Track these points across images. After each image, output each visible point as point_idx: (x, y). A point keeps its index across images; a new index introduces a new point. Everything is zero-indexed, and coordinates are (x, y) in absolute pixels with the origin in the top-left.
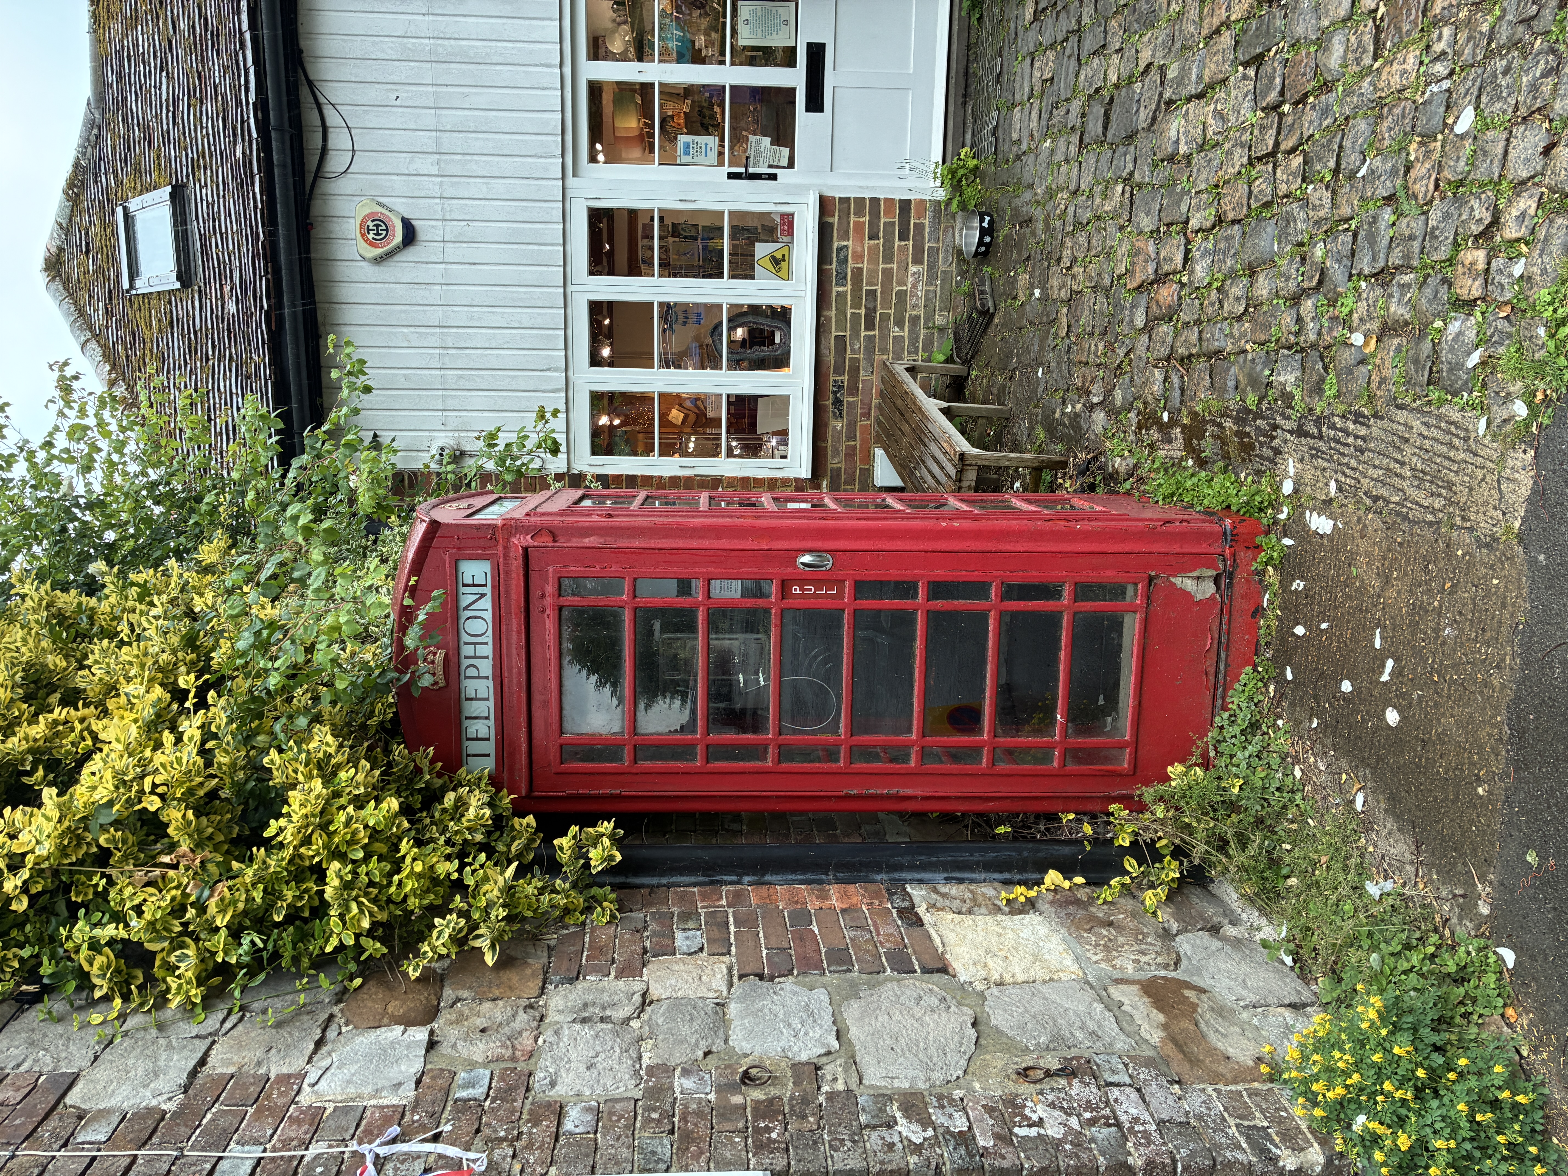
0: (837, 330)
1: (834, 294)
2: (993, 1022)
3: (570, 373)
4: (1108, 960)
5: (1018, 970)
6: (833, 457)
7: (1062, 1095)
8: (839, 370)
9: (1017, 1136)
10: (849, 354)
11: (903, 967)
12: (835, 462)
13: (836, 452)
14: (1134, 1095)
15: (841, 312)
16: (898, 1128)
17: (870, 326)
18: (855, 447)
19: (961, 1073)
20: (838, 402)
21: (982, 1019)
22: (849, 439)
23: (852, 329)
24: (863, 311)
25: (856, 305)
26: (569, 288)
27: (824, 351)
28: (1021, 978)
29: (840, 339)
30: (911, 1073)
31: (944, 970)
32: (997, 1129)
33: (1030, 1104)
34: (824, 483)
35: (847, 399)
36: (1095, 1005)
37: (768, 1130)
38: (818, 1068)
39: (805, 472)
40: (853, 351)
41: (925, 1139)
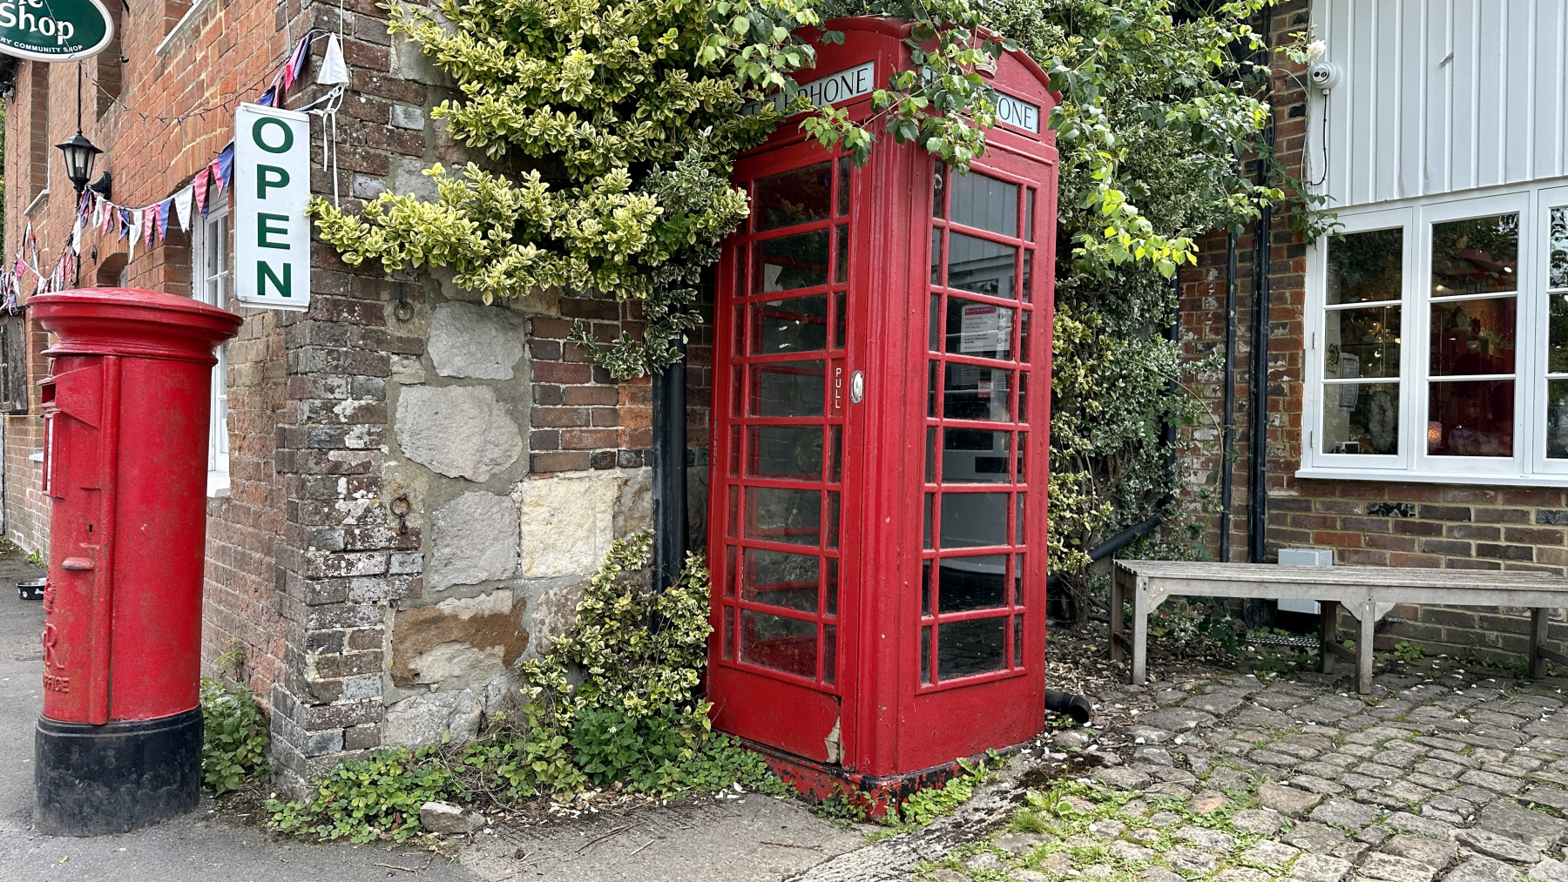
0: (1478, 511)
1: (1525, 508)
2: (467, 493)
3: (1424, 202)
4: (548, 602)
5: (534, 527)
6: (1323, 503)
7: (379, 520)
8: (1427, 512)
9: (338, 478)
10: (1447, 524)
11: (538, 441)
12: (1317, 505)
13: (1329, 507)
14: (377, 571)
15: (1501, 516)
16: (350, 400)
17: (1482, 550)
18: (1334, 527)
19: (407, 455)
20: (1387, 510)
21: (472, 486)
22: (1344, 521)
23: (1478, 529)
24: (1503, 543)
25: (1511, 535)
26: (1534, 189)
27: (1451, 494)
28: (524, 528)
29: (1465, 514)
30: (409, 422)
31: (532, 471)
32: (346, 466)
33: (371, 495)
34: (1294, 493)
35: (1391, 520)
36: (486, 574)
37: (351, 312)
38: (418, 356)
39: (1306, 470)
40: (1451, 529)
41: (337, 415)
